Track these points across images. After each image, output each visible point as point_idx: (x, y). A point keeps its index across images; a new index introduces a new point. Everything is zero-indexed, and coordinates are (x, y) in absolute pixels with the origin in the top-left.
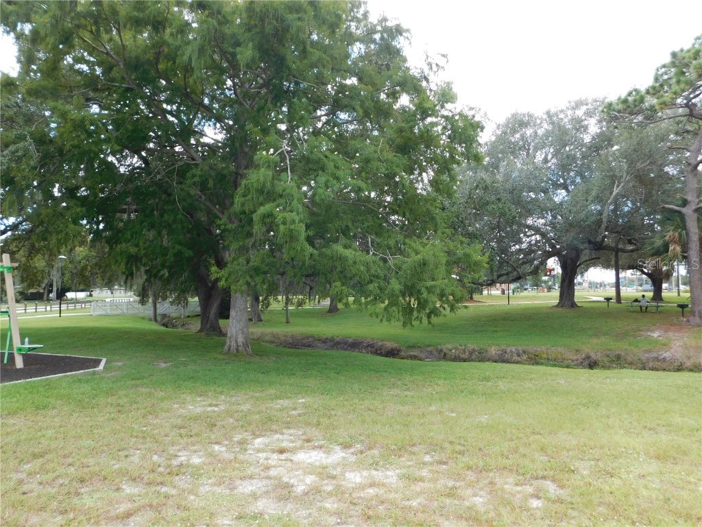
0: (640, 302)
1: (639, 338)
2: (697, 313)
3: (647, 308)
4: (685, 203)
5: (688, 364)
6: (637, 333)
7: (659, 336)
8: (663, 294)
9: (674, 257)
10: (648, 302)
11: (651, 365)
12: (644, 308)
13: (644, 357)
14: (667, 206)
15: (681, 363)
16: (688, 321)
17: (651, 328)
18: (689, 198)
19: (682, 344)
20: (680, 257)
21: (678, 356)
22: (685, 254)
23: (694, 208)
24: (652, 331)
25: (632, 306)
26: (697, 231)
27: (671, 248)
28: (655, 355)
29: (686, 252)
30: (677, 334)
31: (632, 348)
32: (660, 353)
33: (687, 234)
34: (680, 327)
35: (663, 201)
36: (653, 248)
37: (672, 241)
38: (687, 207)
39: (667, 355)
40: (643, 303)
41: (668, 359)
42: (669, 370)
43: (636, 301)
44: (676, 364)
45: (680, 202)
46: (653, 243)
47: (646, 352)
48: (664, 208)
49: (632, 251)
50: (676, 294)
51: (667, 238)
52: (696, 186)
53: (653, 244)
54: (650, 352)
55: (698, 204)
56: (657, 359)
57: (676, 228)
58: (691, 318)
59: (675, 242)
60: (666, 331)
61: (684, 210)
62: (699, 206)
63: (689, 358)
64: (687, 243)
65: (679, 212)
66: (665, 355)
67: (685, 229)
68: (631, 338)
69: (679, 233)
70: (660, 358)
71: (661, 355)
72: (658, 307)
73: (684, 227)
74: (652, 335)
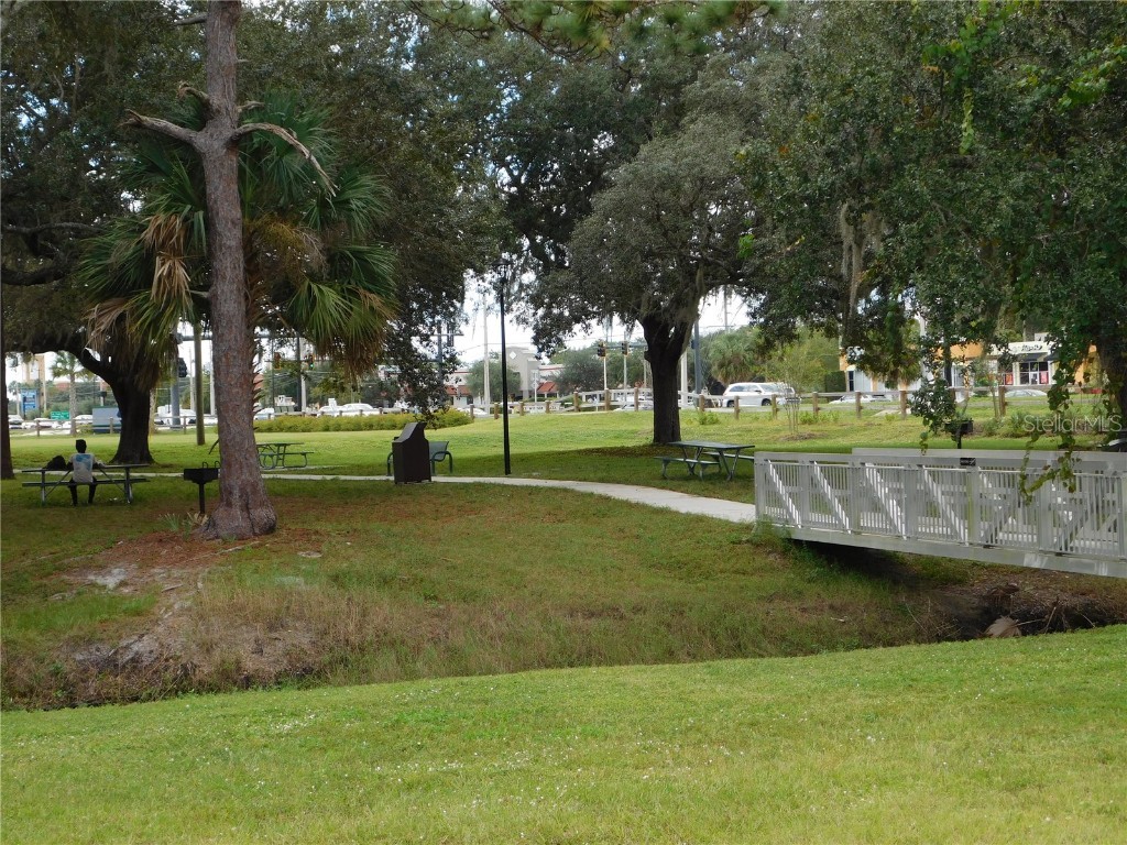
0: (70, 467)
1: (57, 597)
2: (237, 493)
3: (93, 487)
4: (203, 115)
5: (206, 669)
6: (54, 580)
7: (123, 584)
8: (153, 441)
9: (168, 303)
10: (96, 467)
11: (93, 687)
12: (83, 490)
13: (71, 661)
14: (148, 120)
15: (184, 667)
16: (212, 524)
17: (100, 560)
18: (216, 99)
19: (188, 604)
20: (189, 303)
21: (176, 645)
22: (205, 295)
23: (228, 133)
24: (102, 569)
25: (43, 485)
26: (237, 213)
27: (160, 270)
28: (106, 651)
29: (206, 288)
30: (176, 573)
31: (32, 634)
32: (124, 643)
33: (209, 224)
34: (186, 546)
35: (138, 102)
36: (104, 271)
37: (163, 246)
38: (210, 129)
39: (143, 646)
40: (82, 472)
41: (146, 661)
42: (150, 698)
43: (58, 463)
44: (169, 676)
45: (187, 112)
46: (104, 251)
47: (76, 643)
48: (139, 125)
49: (39, 278)
50: (193, 438)
51: (148, 235)
52: (234, 59)
53: (108, 255)
54: (90, 642)
55: (240, 123)
56: (110, 665)
57: (175, 199)
58: (220, 513)
59: (175, 253)
60: (147, 563)
61: (200, 139)
62: (241, 129)
63: (208, 648)
64: (211, 255)
65: (186, 145)
66: (135, 648)
67: (205, 208)
68: (34, 600)
69: (186, 220)
70: (120, 662)
71: (127, 647)
72: (128, 482)
73: (202, 201)
74: (100, 581)
